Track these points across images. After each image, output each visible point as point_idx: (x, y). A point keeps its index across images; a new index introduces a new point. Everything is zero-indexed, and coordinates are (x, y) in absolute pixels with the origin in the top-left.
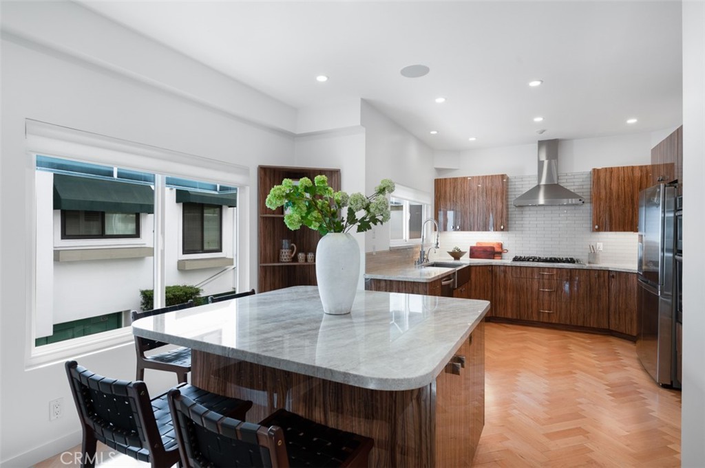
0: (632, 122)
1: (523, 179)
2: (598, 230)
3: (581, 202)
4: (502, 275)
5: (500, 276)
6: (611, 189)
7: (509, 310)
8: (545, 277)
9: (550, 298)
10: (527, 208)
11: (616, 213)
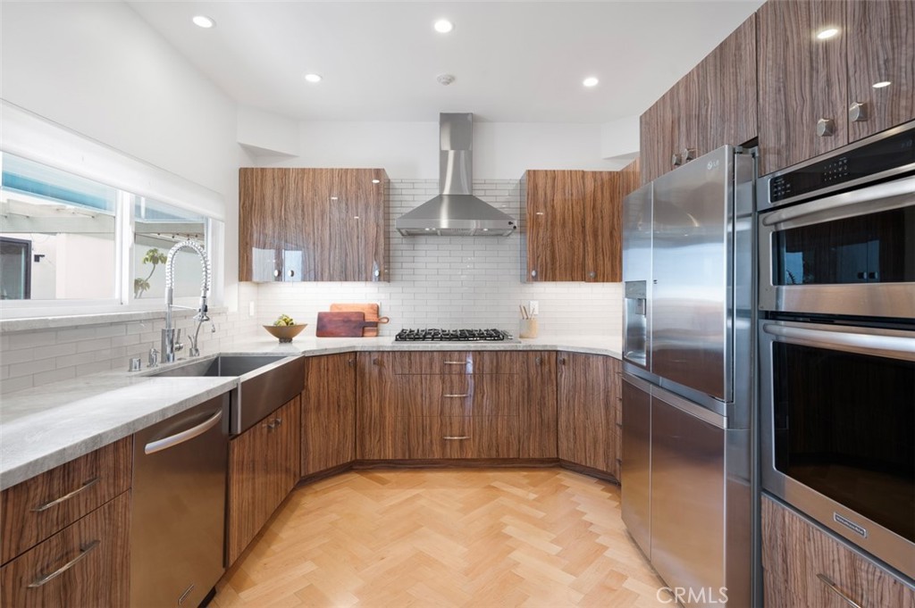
0: (591, 82)
1: (416, 186)
2: (535, 279)
3: (512, 226)
4: (375, 370)
5: (370, 374)
6: (553, 206)
7: (389, 443)
8: (454, 368)
9: (463, 412)
10: (422, 239)
11: (562, 249)
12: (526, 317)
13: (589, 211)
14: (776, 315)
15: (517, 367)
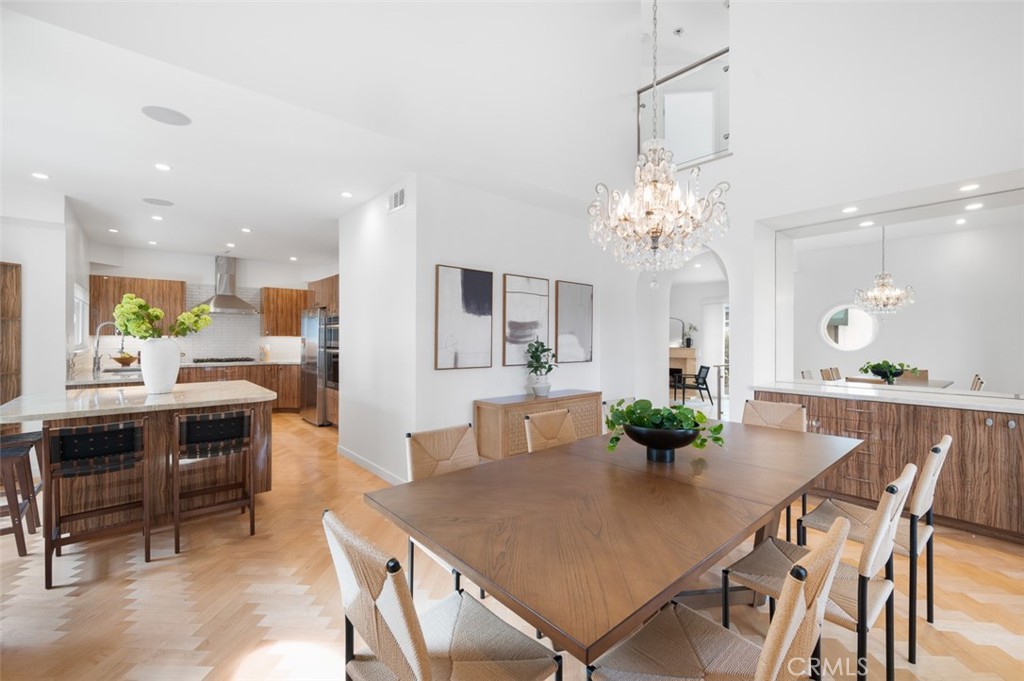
0: (293, 259)
1: (201, 288)
2: (268, 335)
3: (256, 311)
11: (281, 322)
12: (263, 353)
13: (294, 307)
14: (329, 348)
15: (259, 372)
